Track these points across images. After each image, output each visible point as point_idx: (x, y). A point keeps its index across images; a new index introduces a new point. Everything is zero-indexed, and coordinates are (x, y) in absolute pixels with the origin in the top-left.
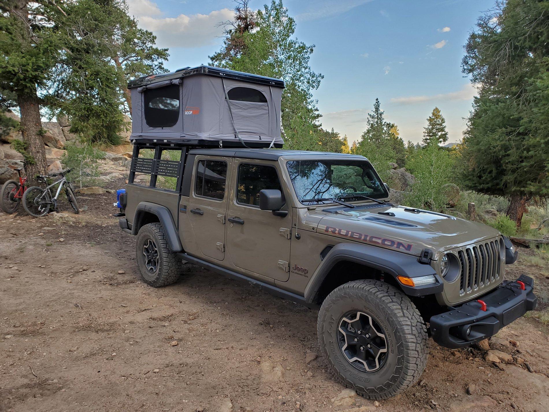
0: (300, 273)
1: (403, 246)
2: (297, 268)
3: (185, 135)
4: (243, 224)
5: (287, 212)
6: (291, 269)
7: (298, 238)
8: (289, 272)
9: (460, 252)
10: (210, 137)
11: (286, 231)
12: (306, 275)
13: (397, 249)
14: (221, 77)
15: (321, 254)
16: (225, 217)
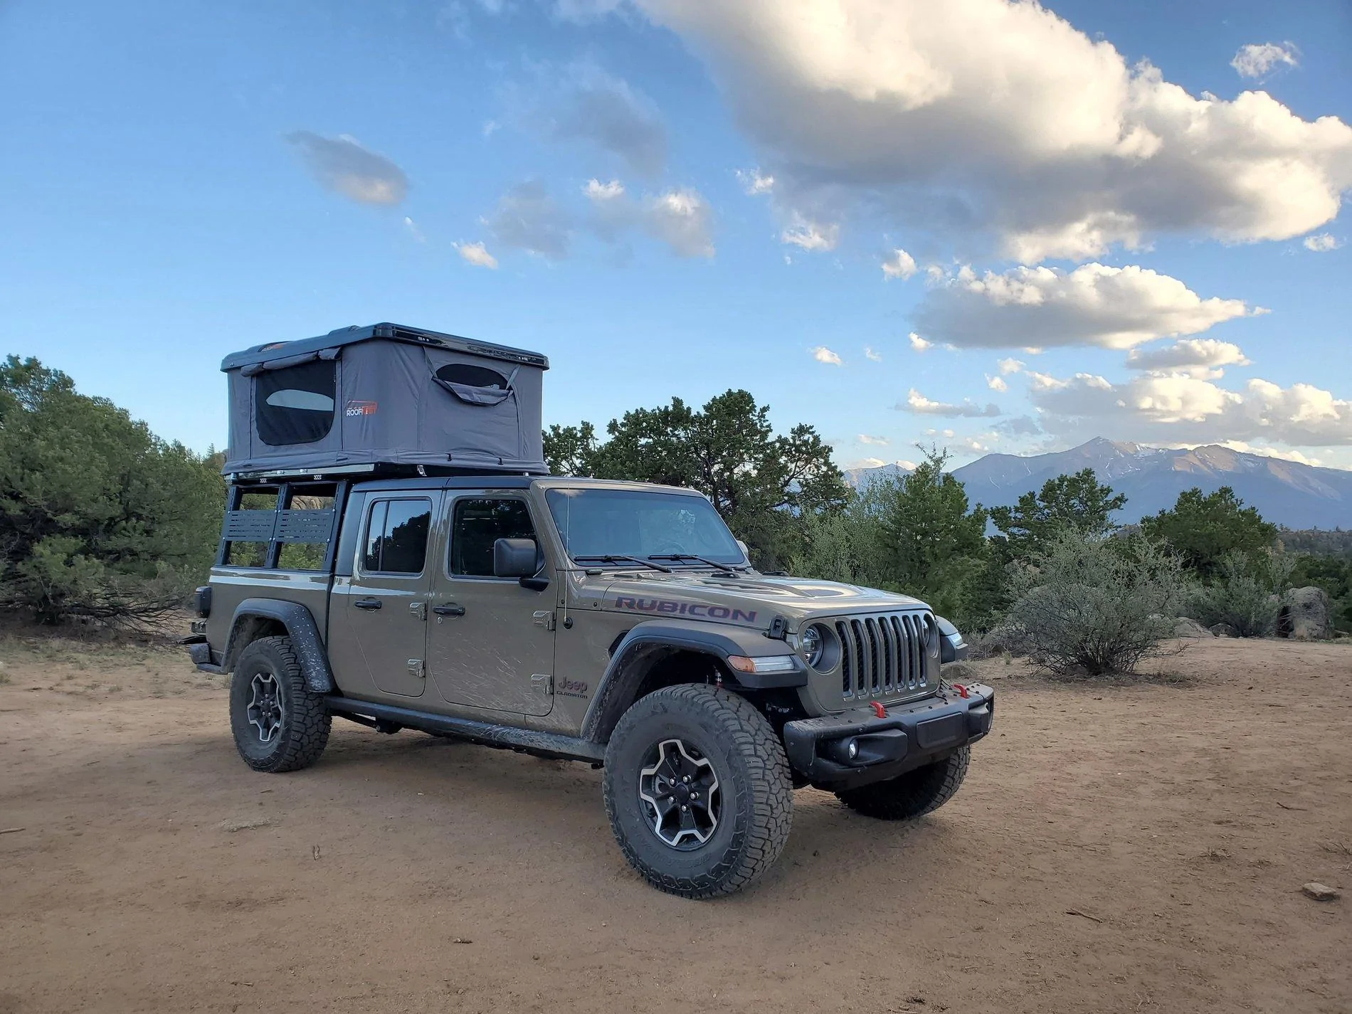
0: (573, 691)
1: (743, 615)
2: (566, 683)
3: (346, 456)
4: (463, 614)
5: (545, 581)
6: (557, 688)
7: (568, 625)
8: (553, 694)
9: (839, 625)
10: (398, 457)
11: (546, 616)
12: (585, 693)
13: (735, 622)
14: (420, 345)
15: (610, 649)
16: (426, 606)
